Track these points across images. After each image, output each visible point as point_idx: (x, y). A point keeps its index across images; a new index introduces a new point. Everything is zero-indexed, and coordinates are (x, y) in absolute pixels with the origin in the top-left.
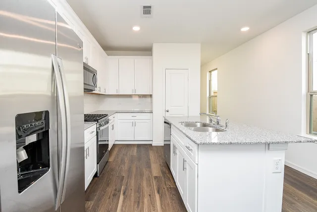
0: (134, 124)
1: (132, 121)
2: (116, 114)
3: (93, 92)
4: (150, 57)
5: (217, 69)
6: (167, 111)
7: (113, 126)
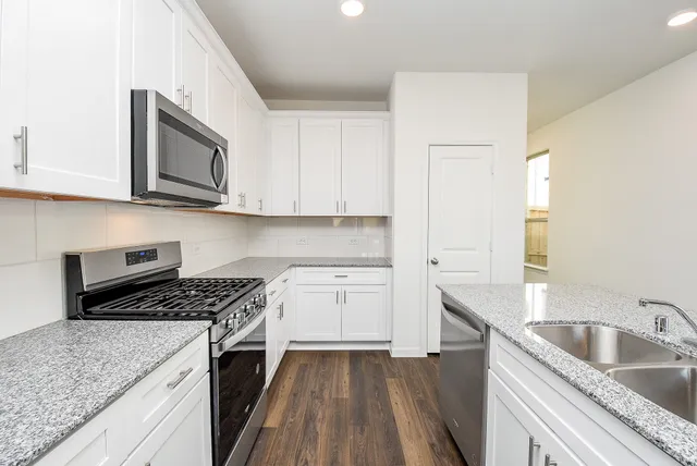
0: (341, 298)
1: (335, 289)
2: (293, 269)
3: (217, 208)
4: (386, 114)
5: (547, 151)
6: (435, 263)
7: (281, 307)
